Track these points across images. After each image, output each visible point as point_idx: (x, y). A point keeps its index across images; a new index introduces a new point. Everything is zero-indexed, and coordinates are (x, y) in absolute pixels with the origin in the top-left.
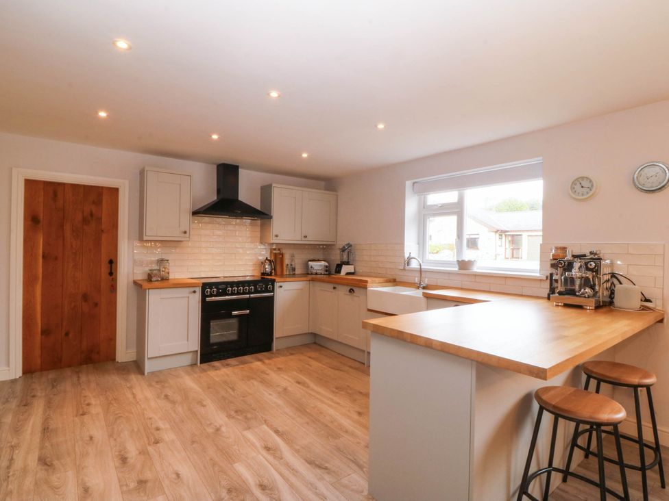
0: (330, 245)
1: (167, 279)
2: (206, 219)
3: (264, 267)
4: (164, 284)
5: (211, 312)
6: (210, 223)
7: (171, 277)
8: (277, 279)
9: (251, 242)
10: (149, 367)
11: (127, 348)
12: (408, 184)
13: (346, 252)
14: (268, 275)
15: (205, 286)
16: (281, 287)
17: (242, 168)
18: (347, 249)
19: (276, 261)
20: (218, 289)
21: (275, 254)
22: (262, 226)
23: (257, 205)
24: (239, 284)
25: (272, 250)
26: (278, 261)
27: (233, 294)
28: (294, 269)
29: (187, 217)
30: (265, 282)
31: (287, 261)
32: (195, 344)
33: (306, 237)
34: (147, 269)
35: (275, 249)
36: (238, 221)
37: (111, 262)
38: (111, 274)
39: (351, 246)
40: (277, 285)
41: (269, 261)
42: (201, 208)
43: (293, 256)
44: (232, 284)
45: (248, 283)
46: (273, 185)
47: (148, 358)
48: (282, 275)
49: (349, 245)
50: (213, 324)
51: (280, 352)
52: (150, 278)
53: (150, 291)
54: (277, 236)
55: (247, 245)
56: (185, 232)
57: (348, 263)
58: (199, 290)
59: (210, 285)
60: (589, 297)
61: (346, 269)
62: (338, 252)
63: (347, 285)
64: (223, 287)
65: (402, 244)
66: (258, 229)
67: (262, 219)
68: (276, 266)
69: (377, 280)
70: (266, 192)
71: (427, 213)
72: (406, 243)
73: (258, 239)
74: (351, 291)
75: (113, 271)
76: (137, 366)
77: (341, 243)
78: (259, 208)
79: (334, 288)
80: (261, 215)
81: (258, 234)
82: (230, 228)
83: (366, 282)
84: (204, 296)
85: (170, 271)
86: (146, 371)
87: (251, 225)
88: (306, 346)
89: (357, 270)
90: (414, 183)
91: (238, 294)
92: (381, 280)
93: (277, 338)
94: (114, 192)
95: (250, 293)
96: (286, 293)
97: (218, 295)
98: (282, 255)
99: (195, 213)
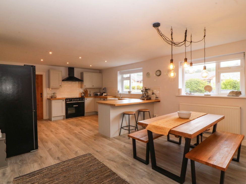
0: (101, 88)
1: (56, 98)
2: (65, 82)
3: (82, 94)
4: (55, 99)
5: (68, 106)
6: (67, 83)
7: (57, 97)
8: (85, 97)
9: (78, 88)
10: (53, 119)
11: (46, 116)
12: (118, 72)
13: (104, 90)
14: (83, 96)
15: (66, 99)
16: (86, 99)
17: (75, 68)
18: (105, 89)
19: (85, 93)
20: (70, 100)
21: (85, 91)
22: (81, 83)
23: (80, 78)
24: (75, 99)
25: (84, 90)
26: (86, 93)
27: (73, 101)
28: (90, 95)
29: (61, 82)
30: (82, 98)
31: (88, 93)
32: (64, 114)
33: (93, 86)
34: (51, 95)
35: (85, 90)
36: (74, 82)
37: (41, 94)
38: (41, 97)
39: (106, 88)
40: (85, 99)
41: (84, 93)
42: (64, 79)
43: (90, 91)
44: (73, 99)
45: (78, 98)
46: (84, 72)
47: (53, 117)
48: (87, 96)
49: (105, 88)
50: (68, 109)
51: (86, 116)
52: (52, 97)
53: (53, 100)
54: (85, 86)
55: (77, 89)
56: (60, 86)
57: (105, 93)
58: (65, 100)
59: (68, 99)
60: (145, 97)
61: (104, 94)
62: (102, 90)
63: (103, 98)
64: (71, 99)
65: (117, 87)
66: (80, 84)
67: (81, 81)
68: (85, 94)
69: (110, 97)
70: (82, 74)
71: (123, 79)
72: (118, 87)
73: (80, 87)
74: (104, 100)
75: (42, 96)
76: (50, 119)
77: (103, 87)
78: (80, 79)
79: (100, 99)
80: (81, 80)
81: (80, 86)
82: (72, 84)
83: (107, 97)
84: (66, 102)
85: (57, 96)
86: (52, 120)
87: (78, 83)
88: (94, 115)
89: (107, 94)
90: (120, 72)
91: (75, 101)
92: (111, 96)
93: (86, 113)
94: (41, 76)
95: (78, 101)
96: (88, 101)
97: (70, 101)
98: (87, 91)
99: (63, 80)
